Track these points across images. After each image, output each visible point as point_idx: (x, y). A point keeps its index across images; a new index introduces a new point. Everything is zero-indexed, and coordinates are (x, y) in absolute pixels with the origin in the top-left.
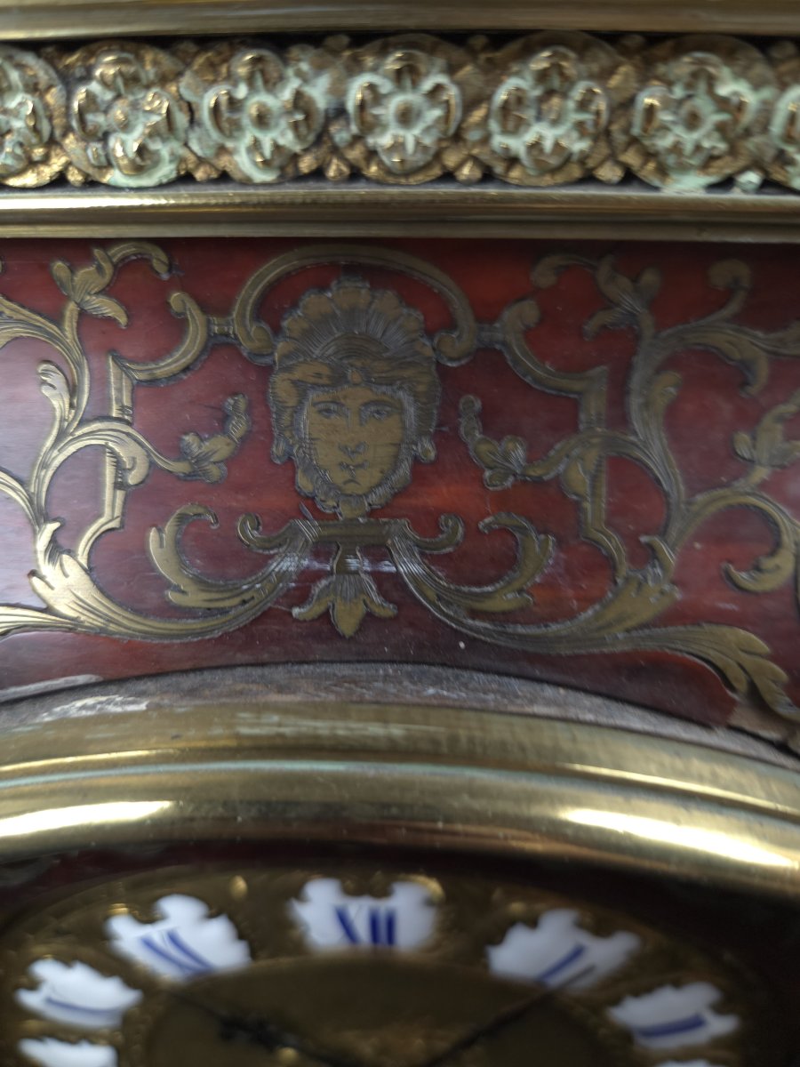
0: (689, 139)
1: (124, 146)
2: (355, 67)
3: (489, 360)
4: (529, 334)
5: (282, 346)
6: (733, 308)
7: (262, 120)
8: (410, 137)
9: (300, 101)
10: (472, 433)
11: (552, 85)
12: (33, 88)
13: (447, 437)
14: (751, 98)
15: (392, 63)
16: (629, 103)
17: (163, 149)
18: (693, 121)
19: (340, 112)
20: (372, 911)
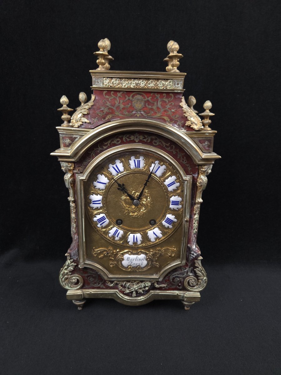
0: (161, 85)
1: (124, 85)
2: (139, 81)
3: (148, 101)
4: (151, 99)
5: (133, 100)
6: (165, 97)
7: (133, 84)
8: (143, 85)
9: (136, 83)
10: (147, 105)
11: (152, 82)
12: (118, 81)
13: (145, 105)
14: (164, 83)
15: (142, 80)
16: (156, 83)
17: (127, 85)
18: (161, 84)
19: (138, 83)
20: (138, 161)
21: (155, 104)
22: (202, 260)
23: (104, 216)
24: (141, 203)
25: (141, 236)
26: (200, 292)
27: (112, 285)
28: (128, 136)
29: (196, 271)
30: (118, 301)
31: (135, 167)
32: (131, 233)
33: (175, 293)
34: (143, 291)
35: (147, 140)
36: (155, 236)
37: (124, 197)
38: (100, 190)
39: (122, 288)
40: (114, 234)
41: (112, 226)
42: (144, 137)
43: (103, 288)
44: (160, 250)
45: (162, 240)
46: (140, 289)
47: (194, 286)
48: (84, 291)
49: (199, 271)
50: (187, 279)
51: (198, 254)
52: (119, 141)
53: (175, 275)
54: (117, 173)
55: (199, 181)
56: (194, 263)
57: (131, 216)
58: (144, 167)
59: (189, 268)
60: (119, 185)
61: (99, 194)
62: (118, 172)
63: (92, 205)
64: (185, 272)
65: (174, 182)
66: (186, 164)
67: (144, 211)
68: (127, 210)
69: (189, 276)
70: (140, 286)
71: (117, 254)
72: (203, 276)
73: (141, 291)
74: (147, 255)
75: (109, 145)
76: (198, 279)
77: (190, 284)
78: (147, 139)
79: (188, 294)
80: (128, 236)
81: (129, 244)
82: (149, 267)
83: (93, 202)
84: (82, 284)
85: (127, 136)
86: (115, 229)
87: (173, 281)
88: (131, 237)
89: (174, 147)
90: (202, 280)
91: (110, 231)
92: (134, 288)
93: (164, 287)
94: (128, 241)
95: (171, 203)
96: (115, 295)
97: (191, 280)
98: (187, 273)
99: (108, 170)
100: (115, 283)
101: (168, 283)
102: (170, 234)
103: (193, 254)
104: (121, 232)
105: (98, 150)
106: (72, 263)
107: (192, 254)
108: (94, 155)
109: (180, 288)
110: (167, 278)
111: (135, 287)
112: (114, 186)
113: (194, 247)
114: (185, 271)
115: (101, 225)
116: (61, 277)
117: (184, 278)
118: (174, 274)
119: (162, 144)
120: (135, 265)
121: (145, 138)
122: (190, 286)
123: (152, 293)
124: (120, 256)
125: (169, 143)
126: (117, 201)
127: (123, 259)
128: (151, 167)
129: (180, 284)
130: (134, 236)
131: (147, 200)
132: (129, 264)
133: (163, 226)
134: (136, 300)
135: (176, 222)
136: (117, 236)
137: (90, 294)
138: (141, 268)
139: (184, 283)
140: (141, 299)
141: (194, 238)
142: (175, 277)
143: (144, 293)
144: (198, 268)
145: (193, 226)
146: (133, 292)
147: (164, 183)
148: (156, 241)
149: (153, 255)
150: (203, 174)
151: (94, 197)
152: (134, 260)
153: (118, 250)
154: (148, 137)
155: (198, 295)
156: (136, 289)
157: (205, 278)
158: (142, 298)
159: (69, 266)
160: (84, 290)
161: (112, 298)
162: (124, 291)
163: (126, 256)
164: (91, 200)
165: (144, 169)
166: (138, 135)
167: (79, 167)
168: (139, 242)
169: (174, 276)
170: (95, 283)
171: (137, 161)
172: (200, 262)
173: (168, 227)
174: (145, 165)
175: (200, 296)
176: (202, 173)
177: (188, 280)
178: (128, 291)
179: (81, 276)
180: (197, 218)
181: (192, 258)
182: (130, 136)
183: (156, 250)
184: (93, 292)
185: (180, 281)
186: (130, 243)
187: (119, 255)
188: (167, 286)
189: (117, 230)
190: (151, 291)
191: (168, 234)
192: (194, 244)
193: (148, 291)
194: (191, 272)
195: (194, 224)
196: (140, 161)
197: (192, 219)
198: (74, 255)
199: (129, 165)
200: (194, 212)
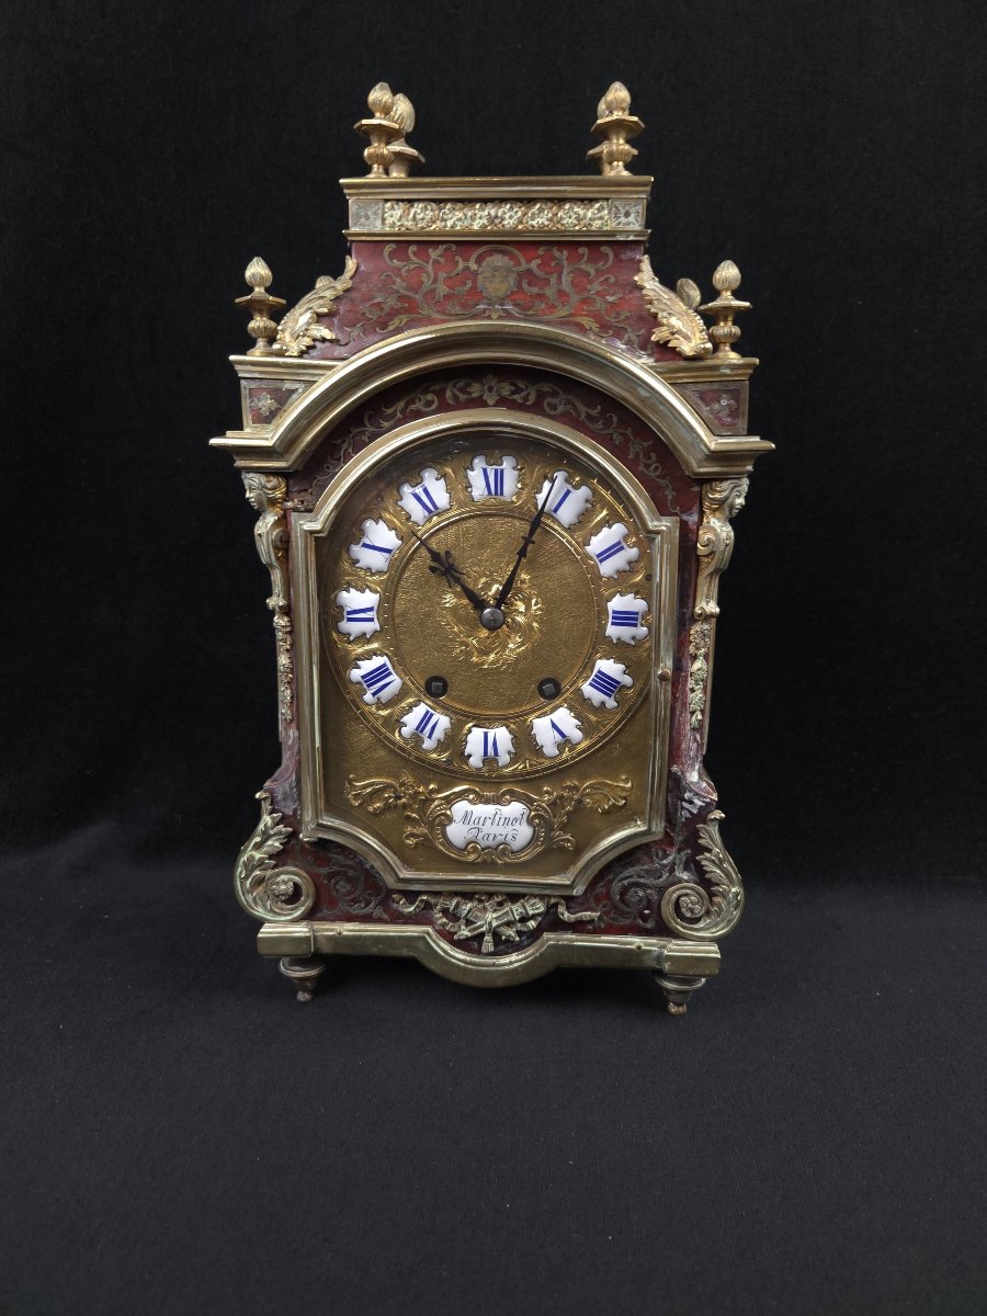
0: (570, 221)
1: (449, 223)
2: (500, 207)
3: (529, 272)
4: (539, 266)
5: (481, 270)
6: (585, 258)
7: (481, 218)
8: (511, 222)
9: (489, 214)
10: (525, 286)
11: (541, 210)
12: (432, 210)
13: (519, 286)
14: (581, 212)
15: (508, 206)
16: (556, 214)
17: (459, 223)
18: (570, 217)
19: (496, 217)
20: (496, 471)
21: (553, 280)
22: (721, 822)
23: (384, 665)
24: (509, 620)
25: (510, 737)
26: (719, 941)
27: (412, 909)
28: (461, 384)
29: (704, 863)
30: (433, 967)
31: (486, 492)
32: (474, 726)
33: (631, 944)
34: (519, 933)
35: (526, 399)
36: (558, 737)
37: (449, 600)
38: (373, 574)
39: (445, 920)
40: (417, 729)
41: (411, 700)
42: (513, 388)
43: (380, 921)
44: (576, 788)
45: (584, 751)
46: (509, 924)
47: (698, 920)
48: (315, 927)
49: (713, 862)
50: (673, 893)
51: (708, 800)
52: (433, 402)
53: (631, 877)
54: (426, 513)
55: (705, 536)
56: (696, 835)
57: (477, 664)
58: (518, 494)
59: (679, 850)
60: (435, 556)
61: (368, 587)
62: (429, 511)
63: (345, 626)
64: (665, 866)
65: (619, 543)
66: (658, 477)
67: (519, 647)
68: (462, 643)
69: (680, 881)
70: (506, 913)
71: (429, 801)
72: (726, 881)
73: (511, 932)
74: (532, 805)
75: (399, 415)
76: (711, 895)
77: (683, 910)
78: (523, 394)
79: (674, 948)
80: (467, 735)
81: (467, 765)
82: (539, 849)
83: (349, 613)
84: (309, 903)
85: (458, 386)
86: (421, 710)
87: (622, 900)
88: (475, 740)
89: (615, 419)
90: (724, 895)
91: (405, 719)
92: (489, 920)
93: (591, 921)
94: (467, 752)
95: (610, 620)
96: (421, 945)
97: (687, 895)
98: (672, 871)
99: (399, 503)
100: (422, 901)
101: (604, 906)
102: (611, 731)
103: (691, 802)
104: (443, 722)
105: (363, 433)
106: (278, 824)
107: (685, 801)
108: (350, 450)
109: (649, 926)
110: (600, 889)
111: (491, 918)
112: (417, 561)
113: (693, 777)
114: (665, 862)
115: (374, 694)
116: (241, 873)
117: (661, 890)
118: (626, 873)
119: (575, 408)
120: (490, 842)
121: (517, 391)
122: (683, 918)
123: (548, 940)
124: (439, 806)
125: (599, 407)
126: (428, 615)
127: (450, 820)
128: (540, 491)
129: (647, 912)
130: (486, 734)
131: (528, 607)
132: (470, 836)
133: (586, 701)
134: (494, 965)
135: (630, 688)
136: (430, 737)
137: (338, 940)
138: (513, 852)
139: (663, 908)
140: (511, 963)
141: (694, 746)
142: (629, 884)
143: (520, 942)
144: (709, 851)
145: (689, 701)
146: (482, 935)
147: (587, 548)
148: (561, 753)
149: (553, 804)
150: (717, 514)
151: (353, 599)
152: (489, 822)
153: (432, 786)
154: (527, 387)
155: (713, 951)
156: (495, 924)
157: (734, 890)
158: (513, 960)
159: (269, 837)
160: (318, 926)
161: (412, 954)
162: (452, 930)
163: (460, 808)
164: (341, 608)
165: (518, 499)
166: (496, 380)
167: (303, 494)
168: (504, 759)
169: (625, 882)
170: (355, 901)
171: (493, 472)
172: (714, 830)
173: (603, 703)
174: (519, 486)
175: (719, 956)
176: (714, 510)
177: (675, 896)
178: (465, 932)
179: (307, 873)
180: (699, 669)
181: (688, 815)
182: (469, 385)
183: (564, 789)
184: (346, 933)
185: (649, 901)
186: (472, 761)
187: (436, 803)
188: (599, 918)
189: (428, 712)
190: (546, 935)
191: (604, 731)
192: (693, 765)
193: (534, 936)
194: (686, 868)
195: (693, 695)
196: (502, 471)
197: (683, 674)
198: (284, 799)
199: (467, 487)
200: (692, 649)
